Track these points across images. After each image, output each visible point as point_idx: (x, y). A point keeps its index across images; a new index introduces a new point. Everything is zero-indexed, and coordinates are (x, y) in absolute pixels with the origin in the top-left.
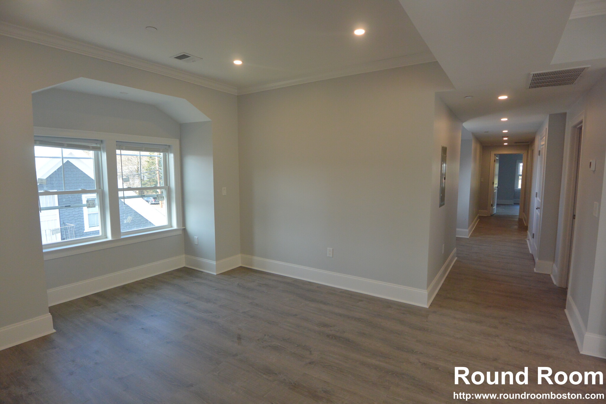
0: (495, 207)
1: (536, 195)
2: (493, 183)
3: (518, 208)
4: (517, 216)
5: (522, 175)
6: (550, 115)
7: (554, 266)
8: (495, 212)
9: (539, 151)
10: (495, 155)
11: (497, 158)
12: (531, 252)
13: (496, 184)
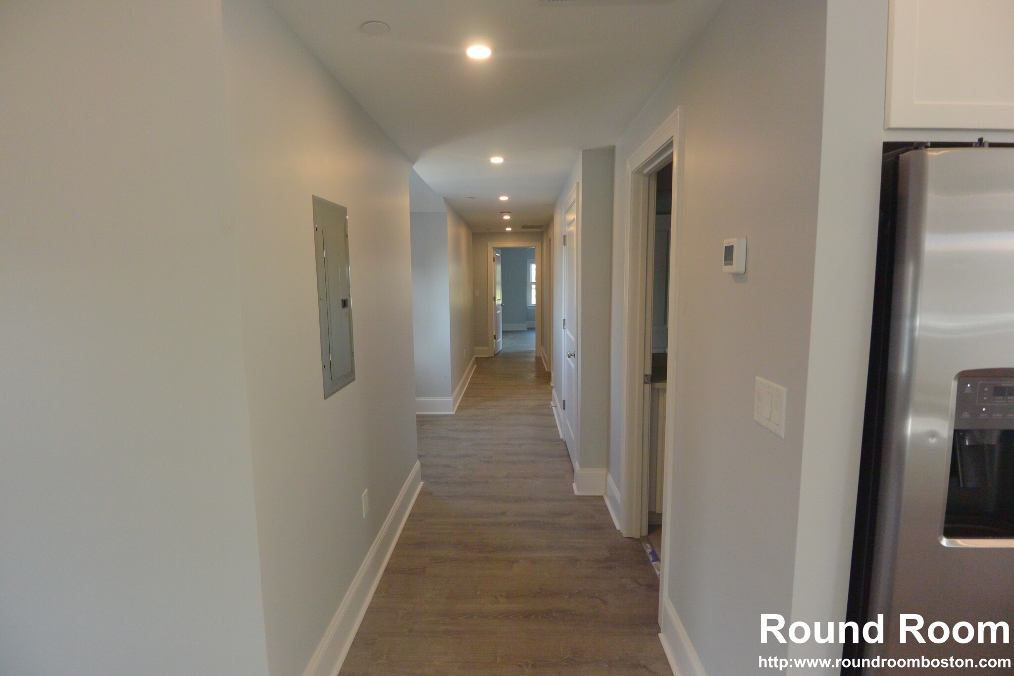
0: (500, 339)
1: (564, 324)
2: (495, 298)
3: (533, 336)
4: (531, 352)
5: (536, 283)
6: (585, 152)
7: (610, 479)
8: (501, 347)
9: (564, 236)
10: (494, 249)
11: (497, 254)
12: (561, 437)
13: (500, 299)
